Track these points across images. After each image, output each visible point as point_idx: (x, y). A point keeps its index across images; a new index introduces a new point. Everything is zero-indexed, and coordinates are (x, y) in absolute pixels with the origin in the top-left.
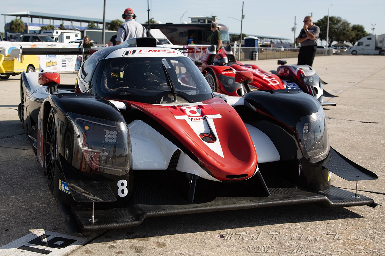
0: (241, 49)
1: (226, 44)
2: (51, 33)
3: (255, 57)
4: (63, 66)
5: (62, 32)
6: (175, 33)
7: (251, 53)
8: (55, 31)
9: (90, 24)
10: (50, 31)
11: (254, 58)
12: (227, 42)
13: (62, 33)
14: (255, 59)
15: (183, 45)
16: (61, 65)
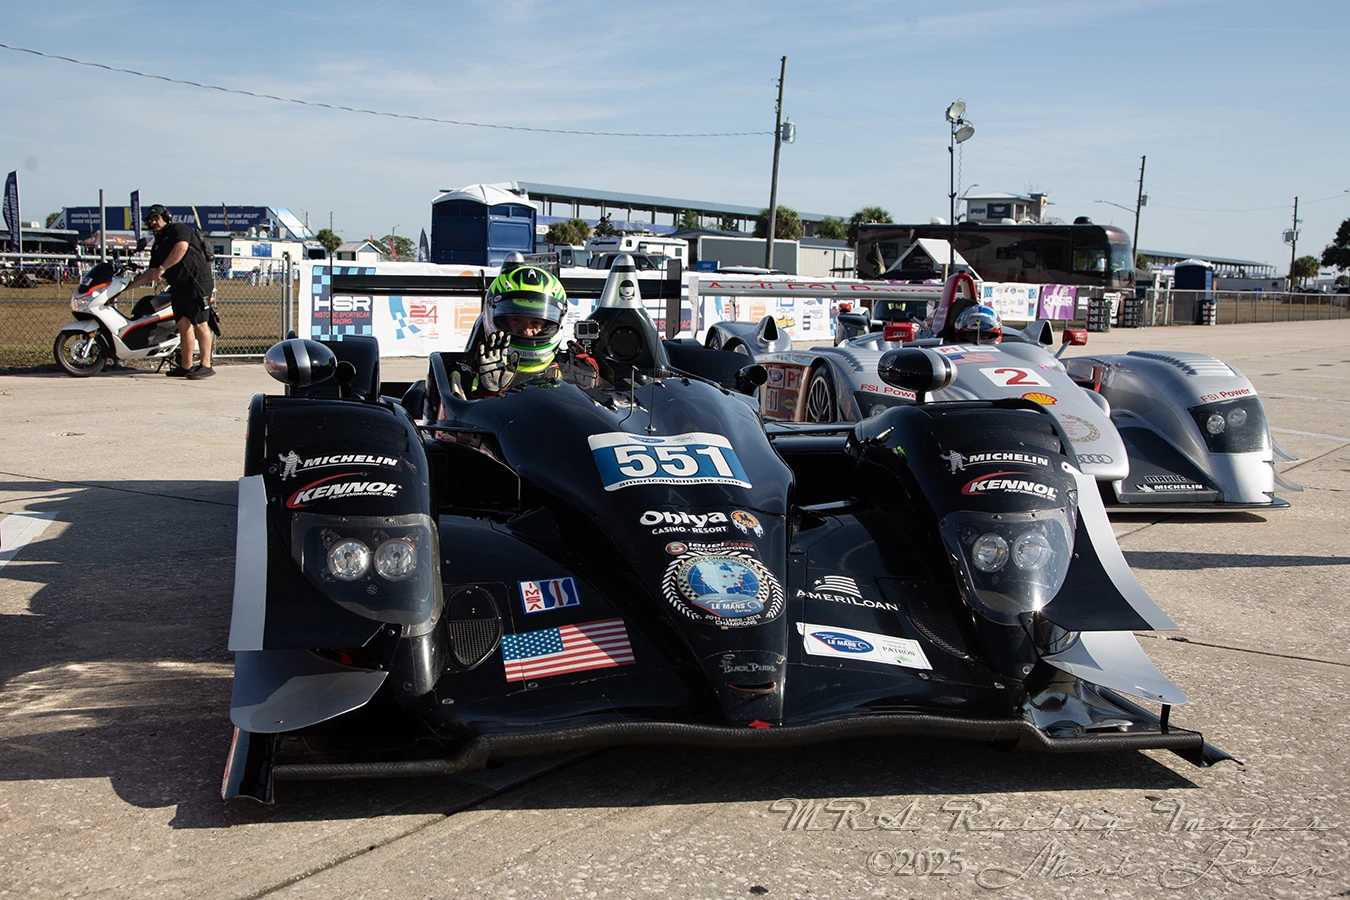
0: (1171, 293)
1: (1125, 280)
2: (615, 243)
3: (1209, 316)
4: (805, 329)
5: (641, 242)
6: (982, 250)
7: (1197, 305)
8: (624, 240)
9: (681, 216)
10: (612, 239)
11: (1205, 318)
12: (1127, 276)
13: (642, 245)
14: (1209, 322)
15: (1040, 283)
16: (801, 326)
